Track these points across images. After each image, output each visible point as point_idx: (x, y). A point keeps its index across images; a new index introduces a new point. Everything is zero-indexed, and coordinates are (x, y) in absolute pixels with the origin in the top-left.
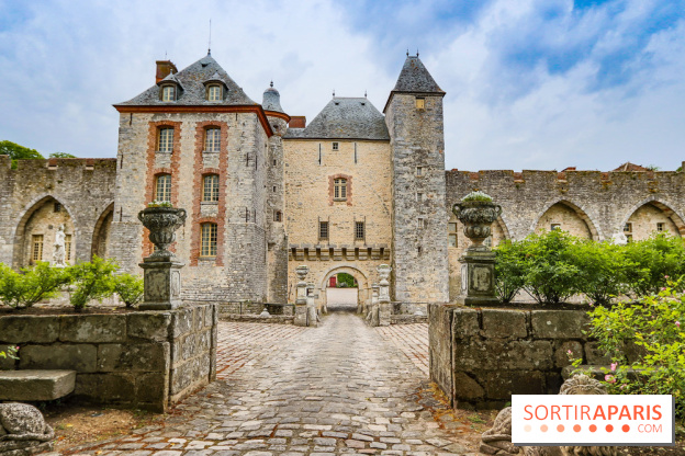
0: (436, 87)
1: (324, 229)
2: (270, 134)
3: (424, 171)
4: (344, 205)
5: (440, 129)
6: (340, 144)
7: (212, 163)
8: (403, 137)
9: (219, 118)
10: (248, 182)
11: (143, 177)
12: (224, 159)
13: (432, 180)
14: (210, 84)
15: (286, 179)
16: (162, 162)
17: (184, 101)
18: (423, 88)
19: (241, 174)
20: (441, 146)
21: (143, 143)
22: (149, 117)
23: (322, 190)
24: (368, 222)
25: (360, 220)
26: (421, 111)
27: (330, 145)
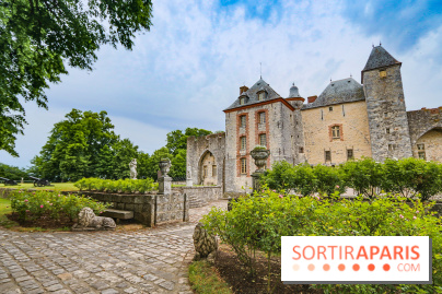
0: (395, 60)
1: (328, 155)
2: (293, 109)
3: (389, 115)
4: (339, 141)
5: (400, 86)
6: (334, 108)
7: (262, 129)
8: (372, 96)
9: (264, 107)
10: (279, 135)
11: (235, 139)
12: (267, 126)
13: (397, 119)
14: (259, 93)
15: (304, 131)
16: (242, 131)
17: (249, 103)
18: (385, 64)
19: (276, 132)
20: (401, 96)
21: (235, 124)
22: (236, 113)
23: (325, 134)
24: (355, 148)
25: (349, 148)
26: (384, 78)
27: (328, 109)
